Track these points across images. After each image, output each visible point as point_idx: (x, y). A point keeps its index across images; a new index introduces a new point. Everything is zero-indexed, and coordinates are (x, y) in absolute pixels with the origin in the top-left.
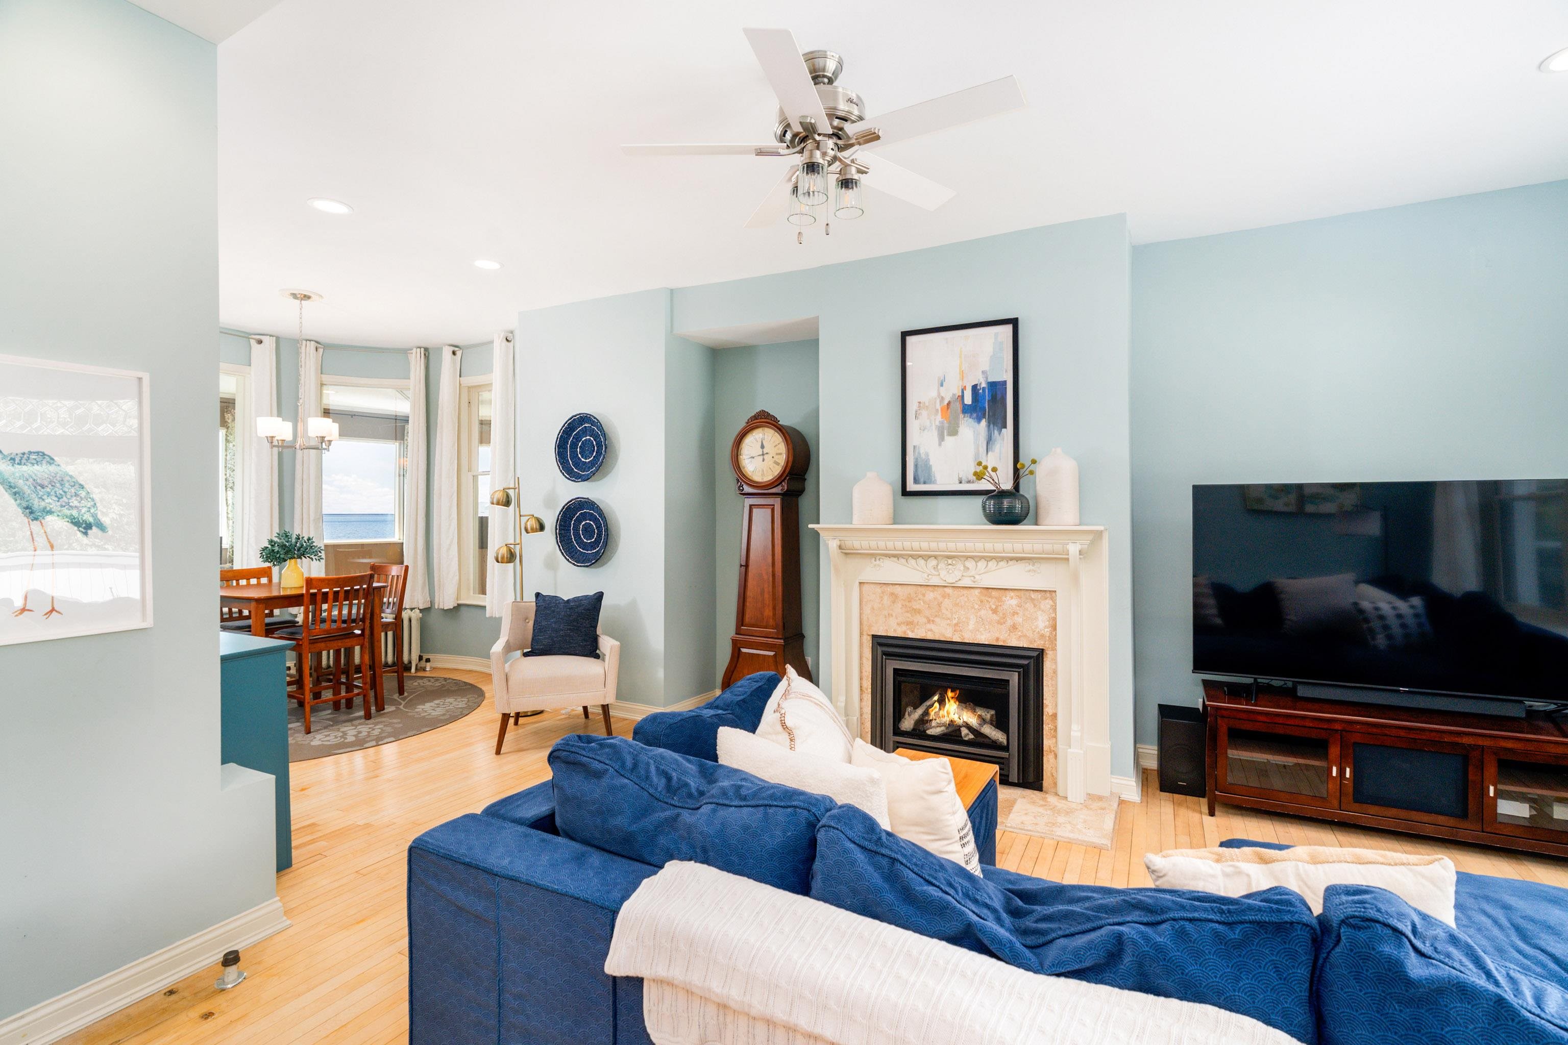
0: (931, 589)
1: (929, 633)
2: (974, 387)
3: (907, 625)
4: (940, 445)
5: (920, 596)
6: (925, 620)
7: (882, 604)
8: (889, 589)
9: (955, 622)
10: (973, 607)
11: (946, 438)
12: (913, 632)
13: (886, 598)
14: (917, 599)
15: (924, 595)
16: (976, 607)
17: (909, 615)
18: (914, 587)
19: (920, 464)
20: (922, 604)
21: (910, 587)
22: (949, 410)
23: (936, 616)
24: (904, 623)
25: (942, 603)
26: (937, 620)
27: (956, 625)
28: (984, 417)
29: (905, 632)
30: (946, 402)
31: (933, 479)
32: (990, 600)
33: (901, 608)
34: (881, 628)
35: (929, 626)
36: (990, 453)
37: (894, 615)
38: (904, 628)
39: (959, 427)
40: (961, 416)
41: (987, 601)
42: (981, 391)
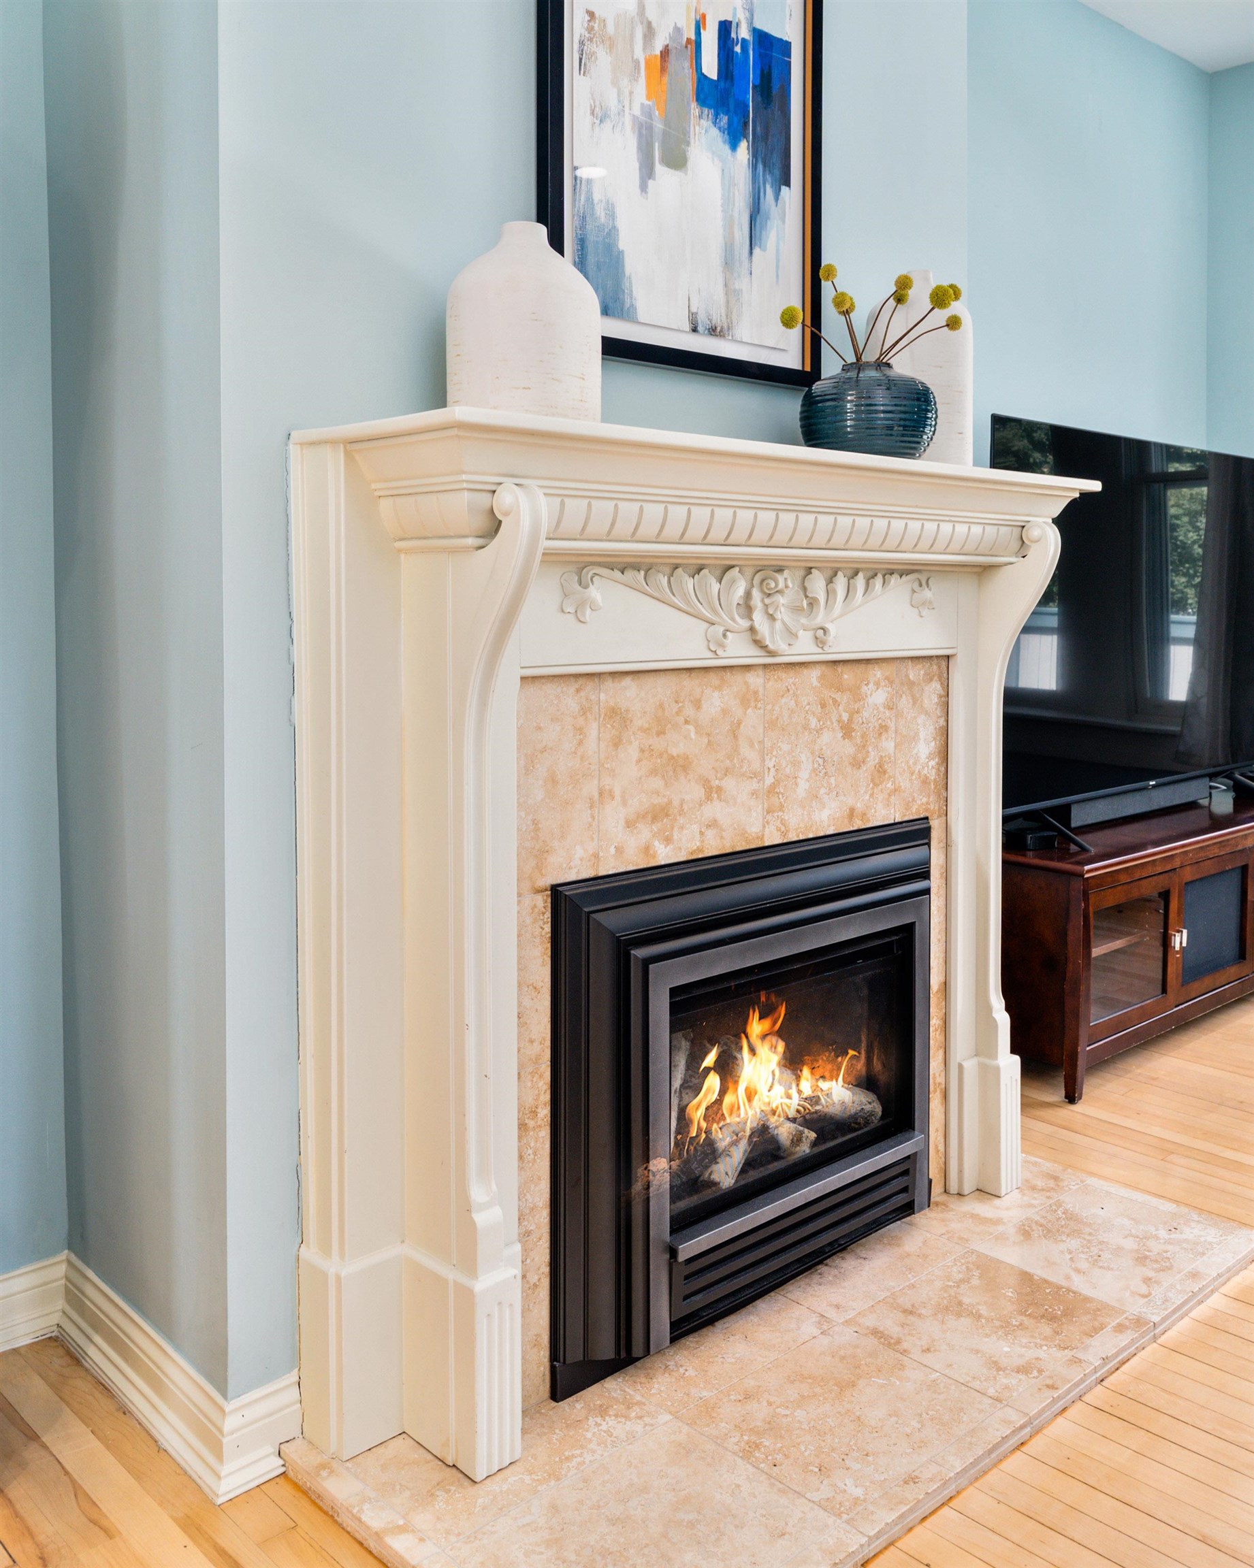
0: (713, 678)
1: (710, 834)
2: (725, 28)
3: (655, 819)
4: (644, 188)
5: (689, 711)
6: (698, 792)
7: (582, 758)
8: (607, 694)
9: (769, 780)
10: (806, 727)
11: (660, 169)
12: (668, 840)
13: (593, 730)
14: (681, 720)
15: (697, 704)
16: (813, 722)
17: (657, 783)
18: (672, 680)
19: (591, 238)
20: (693, 735)
21: (661, 680)
22: (666, 79)
23: (727, 772)
24: (644, 817)
25: (739, 723)
26: (729, 784)
27: (772, 790)
28: (746, 136)
29: (647, 850)
30: (658, 48)
31: (627, 305)
32: (838, 696)
33: (639, 761)
34: (579, 852)
35: (715, 810)
36: (757, 251)
37: (617, 793)
38: (645, 833)
39: (688, 144)
40: (694, 109)
41: (835, 701)
42: (738, 49)
